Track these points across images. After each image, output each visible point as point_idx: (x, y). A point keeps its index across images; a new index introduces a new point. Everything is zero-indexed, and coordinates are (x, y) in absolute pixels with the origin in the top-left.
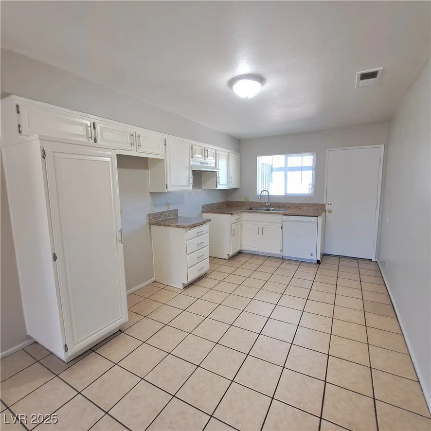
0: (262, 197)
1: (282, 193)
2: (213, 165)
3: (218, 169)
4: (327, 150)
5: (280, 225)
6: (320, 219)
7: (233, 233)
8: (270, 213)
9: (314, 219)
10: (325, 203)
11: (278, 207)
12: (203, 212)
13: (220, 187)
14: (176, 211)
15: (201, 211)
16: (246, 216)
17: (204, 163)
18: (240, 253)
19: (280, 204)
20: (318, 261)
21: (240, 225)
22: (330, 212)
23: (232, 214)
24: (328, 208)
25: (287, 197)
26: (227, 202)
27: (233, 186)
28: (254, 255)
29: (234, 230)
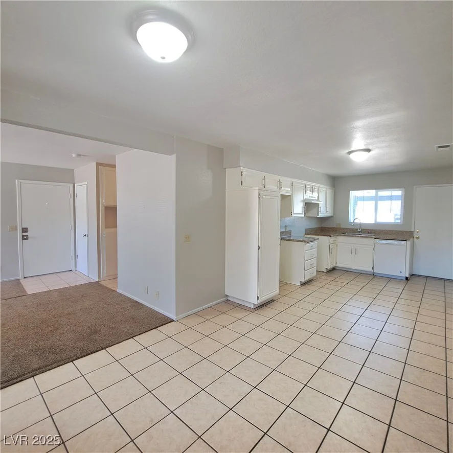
0: (354, 224)
1: (372, 221)
2: (317, 199)
3: (320, 201)
4: (415, 186)
5: (373, 247)
6: (409, 243)
7: (331, 251)
8: (361, 237)
9: (403, 243)
10: (412, 230)
11: (369, 233)
12: (306, 234)
13: (320, 215)
14: (290, 231)
15: (304, 233)
16: (341, 239)
17: (311, 197)
18: (334, 269)
19: (370, 230)
20: (407, 278)
21: (336, 246)
22: (418, 238)
23: (331, 236)
24: (416, 235)
25: (377, 224)
26: (322, 227)
27: (328, 214)
28: (347, 271)
29: (332, 249)
